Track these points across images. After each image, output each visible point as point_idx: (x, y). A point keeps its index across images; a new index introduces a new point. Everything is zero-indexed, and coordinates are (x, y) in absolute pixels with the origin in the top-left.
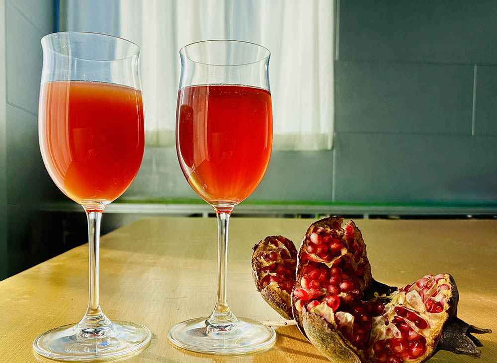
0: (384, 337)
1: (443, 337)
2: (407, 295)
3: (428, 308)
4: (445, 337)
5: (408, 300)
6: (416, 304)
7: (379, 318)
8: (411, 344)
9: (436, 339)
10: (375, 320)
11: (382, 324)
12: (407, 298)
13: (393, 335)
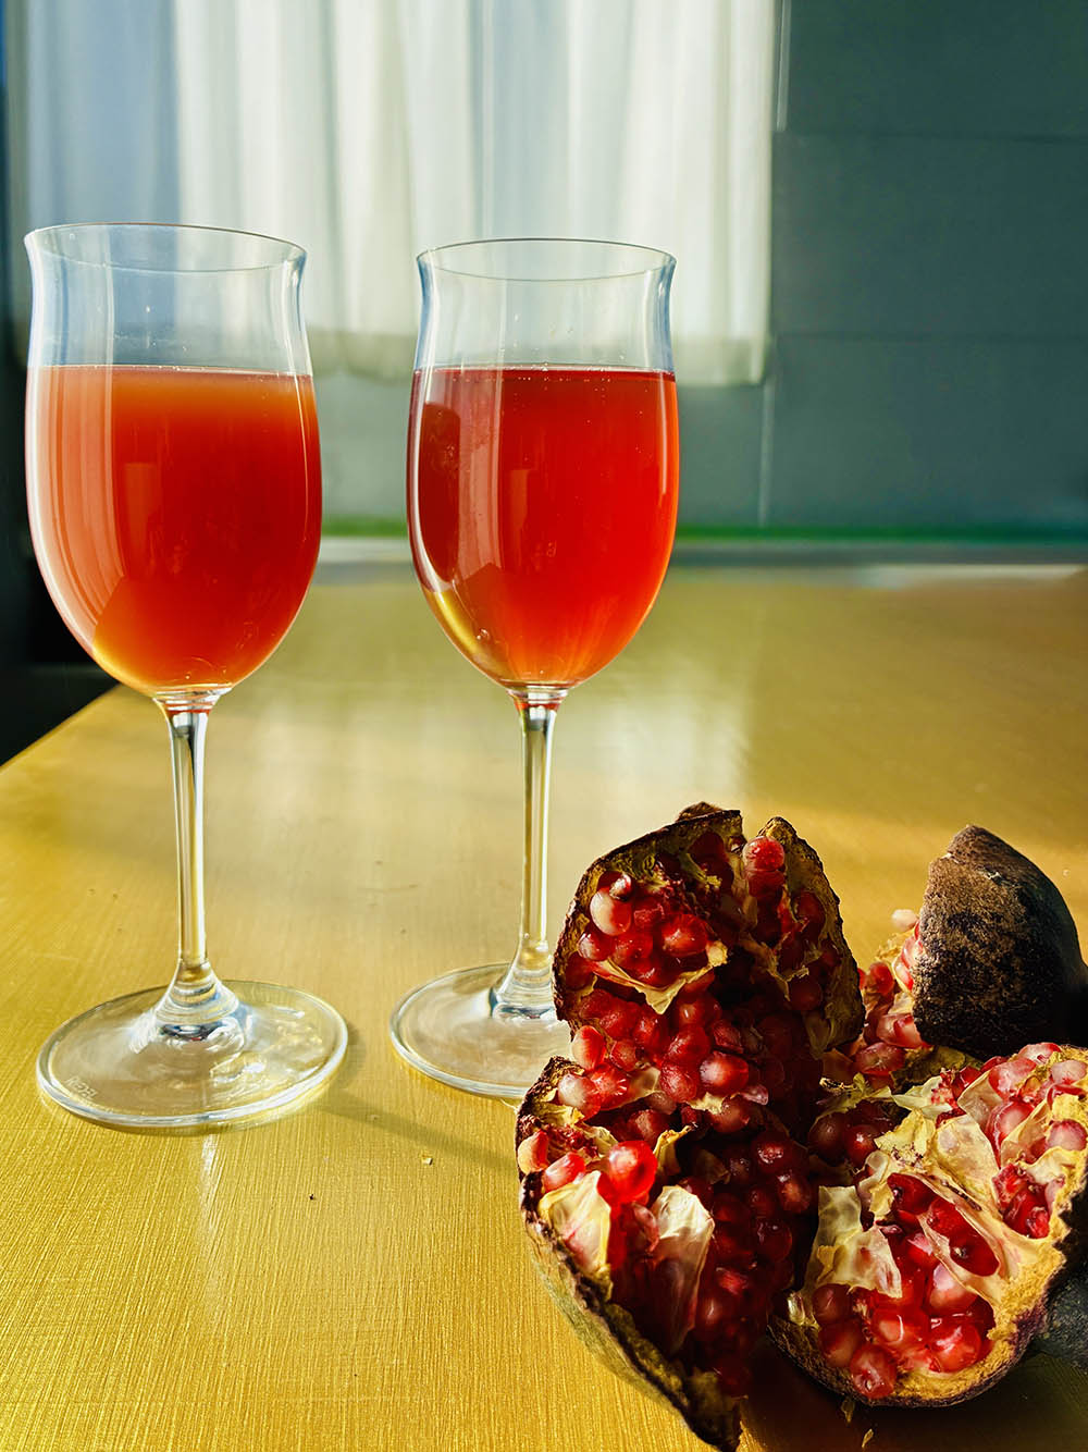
0: (845, 1275)
1: (1050, 1322)
2: (940, 1131)
3: (1008, 1200)
4: (1057, 1323)
5: (942, 1150)
6: (972, 1169)
7: (841, 1195)
8: (935, 1322)
9: (1025, 1323)
10: (828, 1199)
11: (851, 1220)
12: (938, 1142)
13: (876, 1280)
